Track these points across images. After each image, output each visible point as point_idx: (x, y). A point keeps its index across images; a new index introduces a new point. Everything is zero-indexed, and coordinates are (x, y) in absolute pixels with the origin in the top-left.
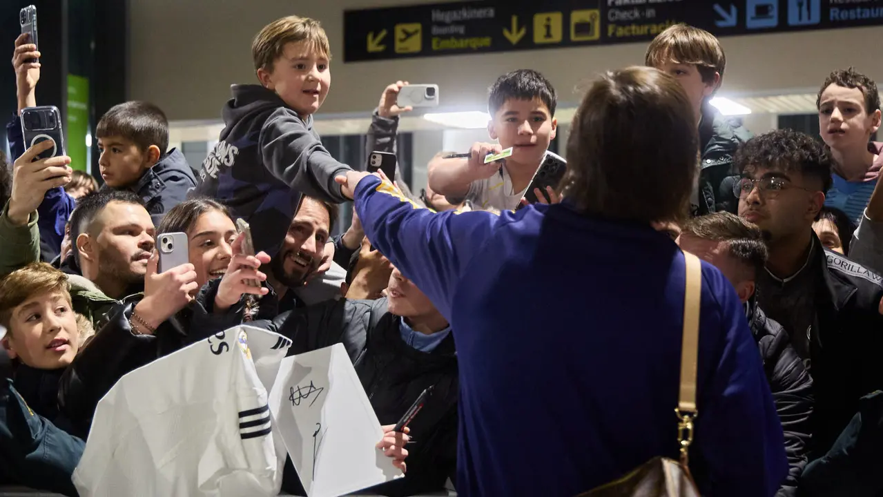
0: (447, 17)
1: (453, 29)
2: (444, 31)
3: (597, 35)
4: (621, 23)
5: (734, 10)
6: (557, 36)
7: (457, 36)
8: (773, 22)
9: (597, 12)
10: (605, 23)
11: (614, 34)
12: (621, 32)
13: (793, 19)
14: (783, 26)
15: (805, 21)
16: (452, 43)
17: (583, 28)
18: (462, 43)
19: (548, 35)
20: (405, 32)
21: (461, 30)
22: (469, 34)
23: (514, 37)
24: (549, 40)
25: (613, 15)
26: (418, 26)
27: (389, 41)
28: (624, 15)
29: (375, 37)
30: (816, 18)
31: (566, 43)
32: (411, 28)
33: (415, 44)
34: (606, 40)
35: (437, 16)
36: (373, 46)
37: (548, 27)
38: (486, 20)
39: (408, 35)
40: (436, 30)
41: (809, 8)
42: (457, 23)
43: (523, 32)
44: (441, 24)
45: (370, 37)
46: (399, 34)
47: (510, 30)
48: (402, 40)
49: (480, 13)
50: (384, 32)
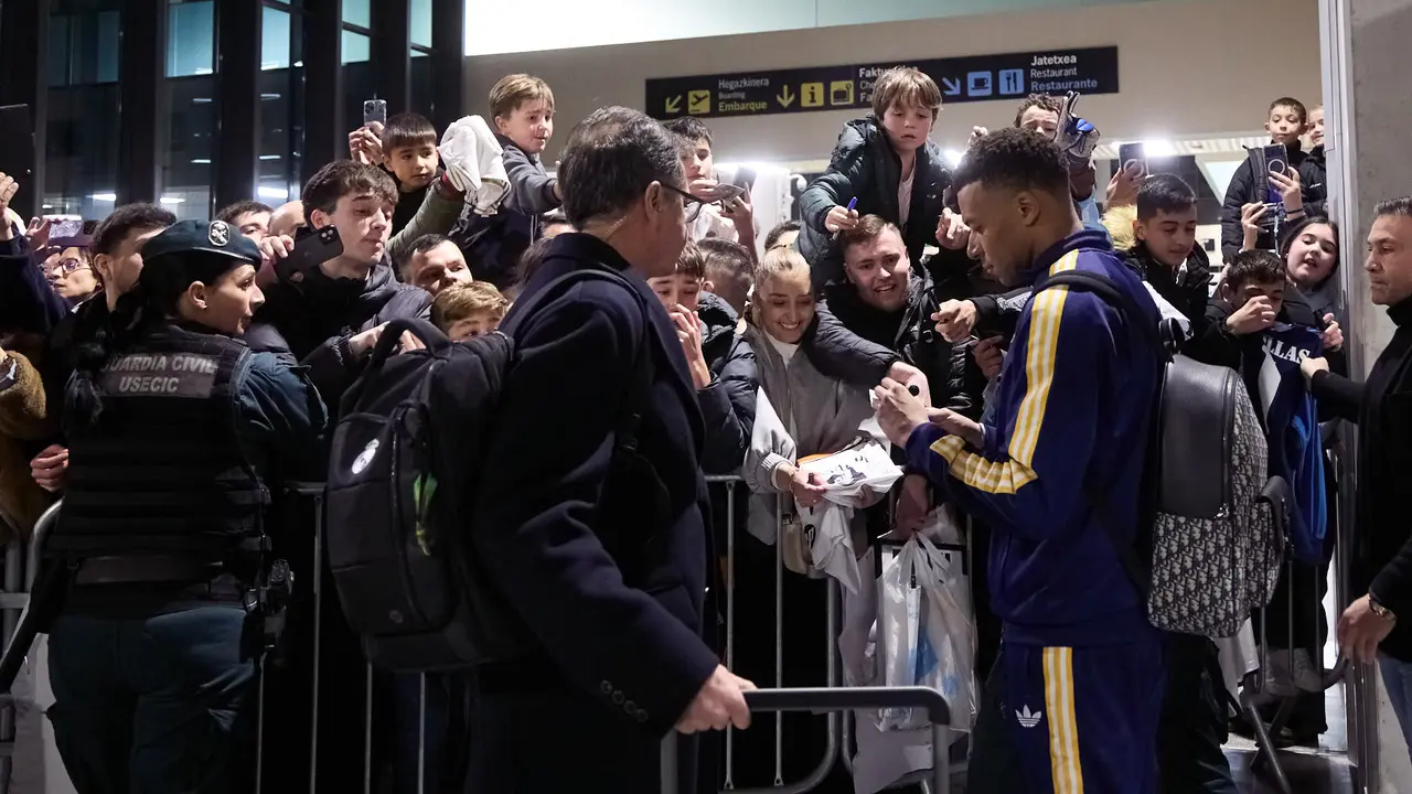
0: (731, 85)
1: (736, 95)
2: (729, 96)
3: (851, 101)
5: (958, 82)
6: (820, 102)
7: (739, 101)
8: (988, 92)
9: (851, 82)
10: (857, 91)
11: (865, 100)
13: (1003, 90)
14: (996, 95)
15: (1012, 91)
16: (735, 106)
17: (841, 95)
18: (743, 107)
19: (813, 101)
20: (696, 97)
21: (743, 96)
22: (749, 99)
23: (785, 102)
24: (814, 105)
25: (864, 85)
26: (708, 92)
27: (683, 105)
29: (672, 100)
30: (1021, 90)
31: (827, 107)
32: (701, 93)
33: (705, 107)
34: (859, 105)
35: (722, 84)
36: (670, 108)
37: (813, 94)
38: (763, 87)
39: (700, 99)
40: (721, 96)
41: (1015, 81)
42: (738, 90)
43: (792, 98)
44: (727, 91)
45: (668, 101)
46: (691, 99)
47: (782, 97)
48: (694, 104)
49: (757, 83)
50: (679, 97)
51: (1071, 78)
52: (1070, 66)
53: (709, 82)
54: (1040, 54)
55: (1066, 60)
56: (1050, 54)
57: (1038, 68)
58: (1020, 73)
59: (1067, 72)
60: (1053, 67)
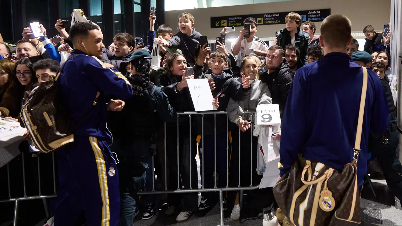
1: (233, 21)
2: (231, 22)
4: (267, 21)
7: (234, 23)
9: (262, 18)
10: (264, 21)
12: (267, 22)
15: (303, 20)
17: (260, 21)
20: (223, 22)
21: (235, 22)
22: (236, 23)
25: (266, 19)
26: (226, 21)
27: (220, 24)
28: (267, 19)
29: (217, 23)
33: (225, 24)
34: (264, 24)
35: (230, 19)
36: (217, 25)
39: (224, 23)
40: (230, 22)
41: (304, 18)
42: (234, 20)
44: (231, 20)
45: (216, 23)
46: (222, 22)
49: (239, 18)
50: (219, 22)
51: (318, 17)
52: (318, 14)
53: (226, 18)
54: (311, 11)
55: (317, 12)
56: (313, 11)
57: (310, 14)
58: (305, 16)
59: (317, 16)
60: (314, 14)
